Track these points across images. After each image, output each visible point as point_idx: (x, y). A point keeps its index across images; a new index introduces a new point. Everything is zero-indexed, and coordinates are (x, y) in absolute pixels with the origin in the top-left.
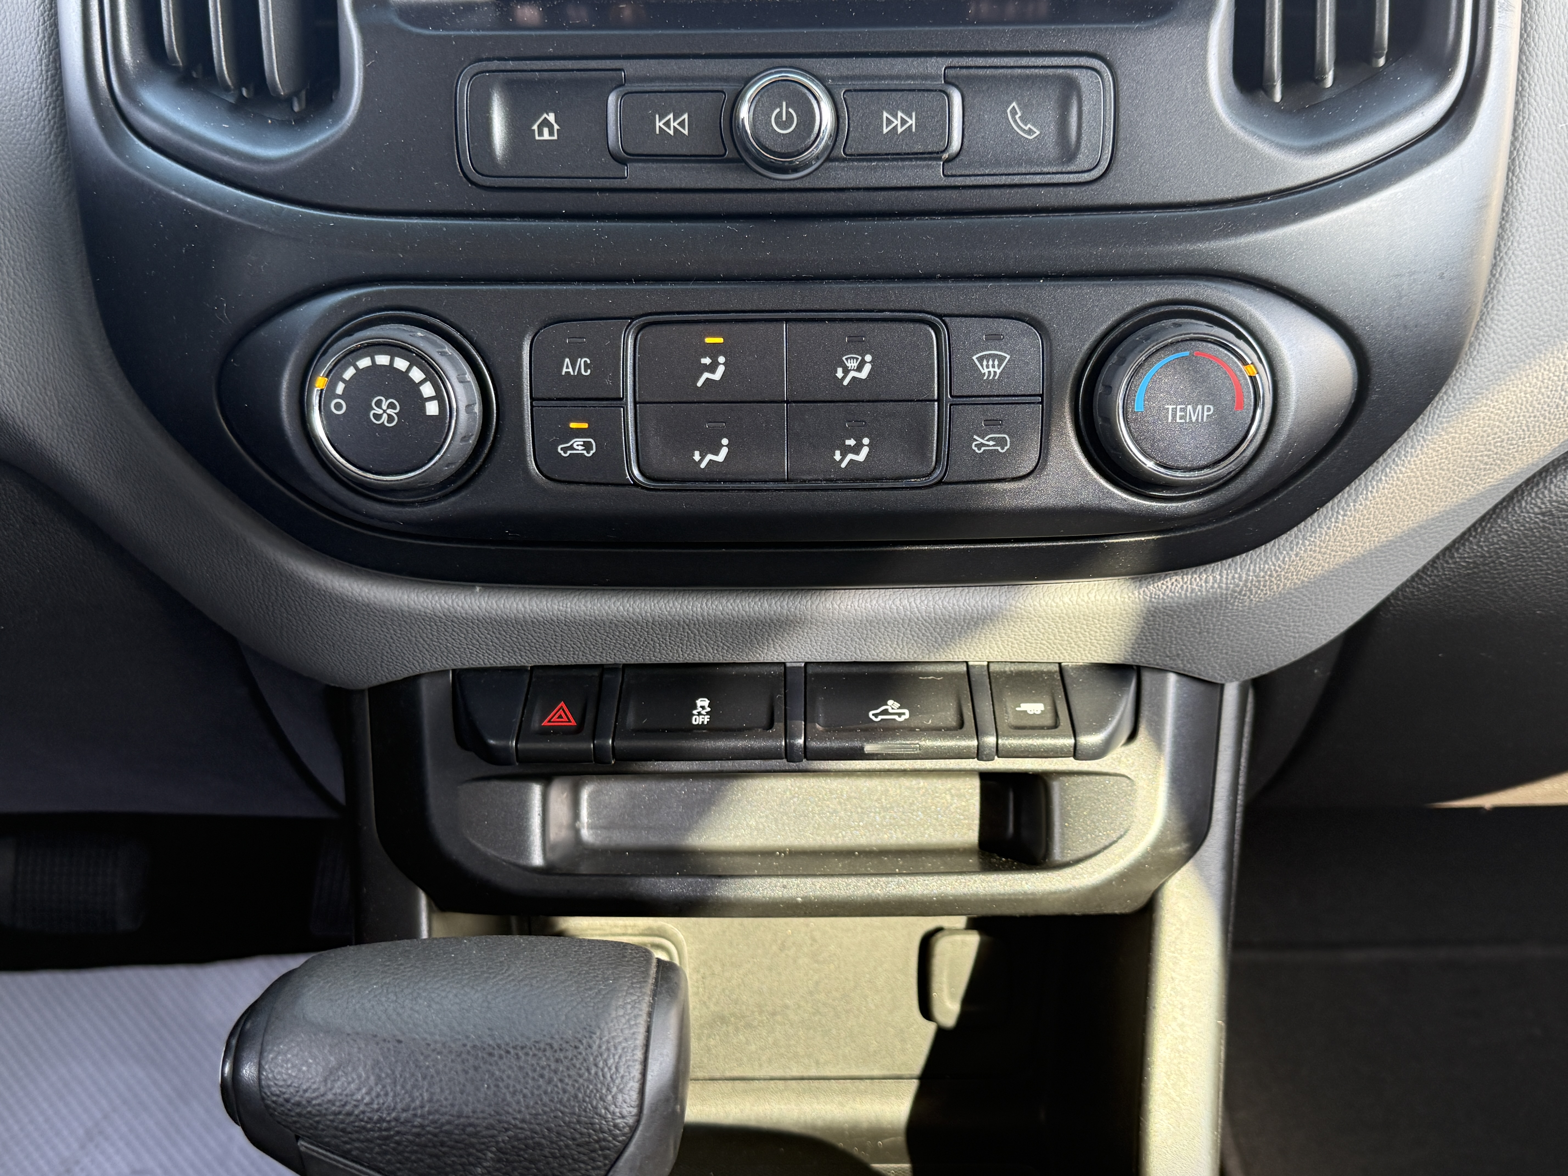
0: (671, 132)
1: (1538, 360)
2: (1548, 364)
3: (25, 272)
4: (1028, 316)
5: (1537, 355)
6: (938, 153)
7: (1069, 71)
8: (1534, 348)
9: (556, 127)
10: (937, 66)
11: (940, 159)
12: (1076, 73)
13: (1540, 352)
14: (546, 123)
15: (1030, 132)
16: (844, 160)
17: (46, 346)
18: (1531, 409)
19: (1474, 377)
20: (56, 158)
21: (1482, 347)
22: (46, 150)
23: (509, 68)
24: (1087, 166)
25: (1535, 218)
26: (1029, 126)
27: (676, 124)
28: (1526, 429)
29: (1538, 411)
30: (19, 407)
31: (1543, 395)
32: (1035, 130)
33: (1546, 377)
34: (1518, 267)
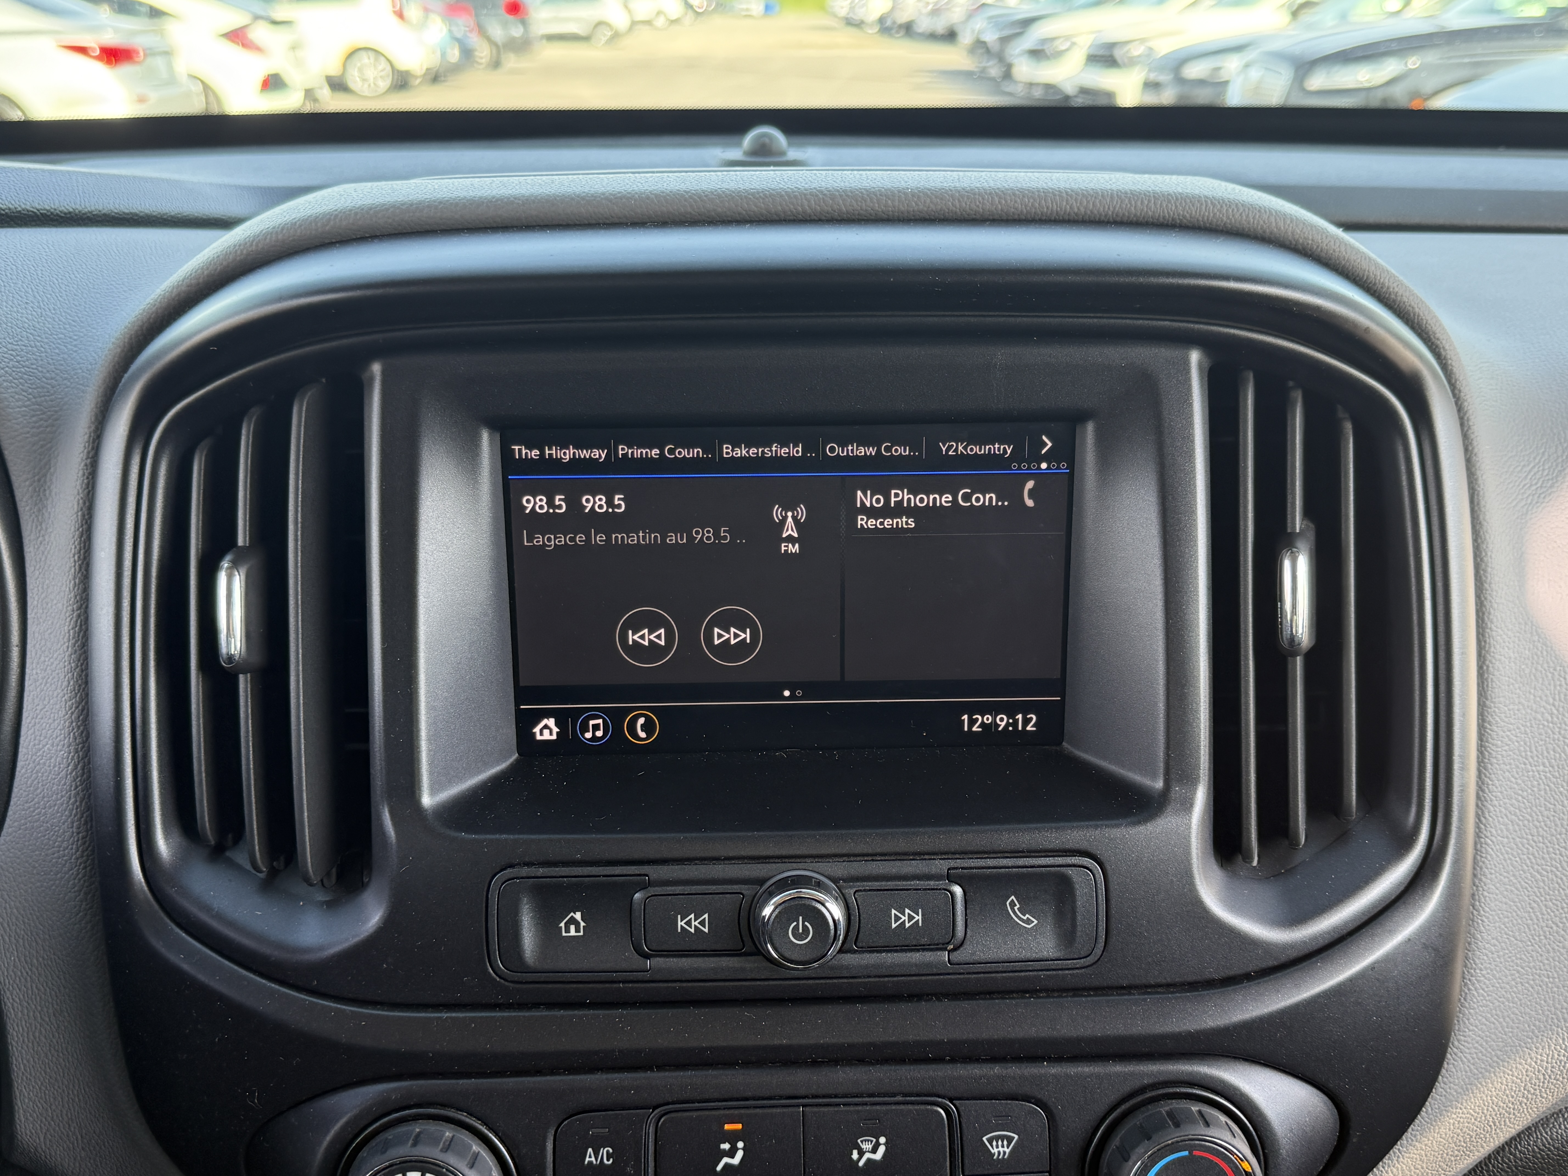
0: (692, 930)
1: (1502, 1068)
2: (1511, 1070)
3: (52, 1018)
4: (1033, 1098)
5: (1501, 1063)
6: (943, 944)
7: (1063, 869)
8: (1498, 1058)
9: (582, 924)
10: (941, 866)
11: (945, 949)
12: (1070, 871)
13: (1503, 1061)
14: (573, 921)
15: (1028, 921)
16: (855, 952)
17: (71, 1087)
18: (1496, 1109)
19: (1444, 1093)
20: (86, 914)
21: (1451, 1066)
22: (75, 907)
23: (539, 874)
24: (1083, 954)
25: (1495, 945)
26: (1027, 916)
27: (696, 923)
28: (1492, 1124)
29: (1503, 1108)
30: (42, 1139)
31: (1507, 1096)
32: (1033, 919)
33: (1509, 1080)
34: (1481, 991)
